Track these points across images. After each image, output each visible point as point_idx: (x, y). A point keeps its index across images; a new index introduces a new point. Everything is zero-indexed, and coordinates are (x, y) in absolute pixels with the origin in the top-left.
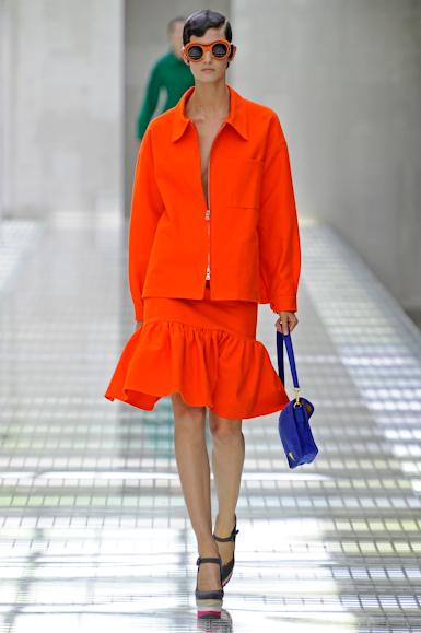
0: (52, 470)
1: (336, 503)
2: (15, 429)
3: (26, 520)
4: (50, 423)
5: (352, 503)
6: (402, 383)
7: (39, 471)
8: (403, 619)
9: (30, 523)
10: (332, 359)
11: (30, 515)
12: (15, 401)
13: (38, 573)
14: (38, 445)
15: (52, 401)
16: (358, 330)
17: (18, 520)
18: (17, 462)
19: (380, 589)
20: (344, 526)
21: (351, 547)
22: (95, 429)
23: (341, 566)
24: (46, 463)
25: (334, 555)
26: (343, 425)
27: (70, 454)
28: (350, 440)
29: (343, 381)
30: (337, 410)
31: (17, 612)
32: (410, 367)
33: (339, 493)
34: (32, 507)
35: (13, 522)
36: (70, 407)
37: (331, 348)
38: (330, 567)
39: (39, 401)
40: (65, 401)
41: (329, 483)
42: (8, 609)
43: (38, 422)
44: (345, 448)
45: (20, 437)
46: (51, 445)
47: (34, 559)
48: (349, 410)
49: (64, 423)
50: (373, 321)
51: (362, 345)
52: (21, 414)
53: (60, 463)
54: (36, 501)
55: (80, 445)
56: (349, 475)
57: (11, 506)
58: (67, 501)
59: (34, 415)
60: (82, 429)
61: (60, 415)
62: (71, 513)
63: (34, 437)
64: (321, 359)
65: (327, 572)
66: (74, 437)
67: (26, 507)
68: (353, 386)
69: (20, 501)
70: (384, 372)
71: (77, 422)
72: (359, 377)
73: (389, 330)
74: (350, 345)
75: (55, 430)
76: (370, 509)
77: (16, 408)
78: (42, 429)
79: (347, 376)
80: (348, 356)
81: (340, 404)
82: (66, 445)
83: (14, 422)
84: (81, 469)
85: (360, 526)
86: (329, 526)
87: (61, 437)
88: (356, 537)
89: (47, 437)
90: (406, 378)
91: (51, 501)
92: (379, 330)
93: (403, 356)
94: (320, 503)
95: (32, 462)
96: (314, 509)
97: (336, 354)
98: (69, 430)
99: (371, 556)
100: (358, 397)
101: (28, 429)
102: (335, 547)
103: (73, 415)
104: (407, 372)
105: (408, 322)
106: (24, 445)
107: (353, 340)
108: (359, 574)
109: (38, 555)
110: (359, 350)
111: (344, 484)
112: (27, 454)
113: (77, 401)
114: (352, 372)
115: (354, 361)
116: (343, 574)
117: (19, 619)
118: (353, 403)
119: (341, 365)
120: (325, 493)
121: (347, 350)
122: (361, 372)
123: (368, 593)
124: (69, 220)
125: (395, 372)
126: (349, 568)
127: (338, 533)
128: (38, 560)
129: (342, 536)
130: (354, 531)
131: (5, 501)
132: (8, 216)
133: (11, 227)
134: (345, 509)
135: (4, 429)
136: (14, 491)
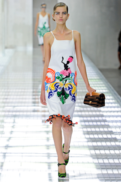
0: (17, 106)
1: (83, 113)
2: (9, 97)
3: (12, 118)
4: (17, 95)
5: (87, 113)
6: (98, 85)
7: (14, 107)
8: (99, 140)
9: (13, 118)
12: (9, 90)
13: (13, 130)
14: (14, 101)
15: (17, 90)
17: (10, 118)
18: (10, 105)
19: (94, 133)
20: (85, 119)
21: (87, 124)
22: (27, 97)
23: (84, 128)
24: (16, 105)
25: (82, 126)
27: (22, 102)
32: (100, 82)
33: (84, 111)
36: (21, 92)
38: (82, 128)
39: (14, 90)
40: (20, 90)
41: (82, 109)
42: (8, 138)
43: (14, 95)
45: (10, 99)
46: (18, 100)
49: (20, 95)
50: (91, 71)
52: (10, 94)
53: (19, 105)
54: (14, 113)
55: (24, 101)
57: (8, 115)
58: (21, 113)
59: (13, 94)
60: (24, 97)
61: (19, 94)
62: (22, 116)
63: (13, 99)
65: (81, 129)
66: (23, 99)
67: (12, 115)
69: (11, 113)
70: (94, 83)
71: (23, 95)
73: (95, 73)
75: (18, 97)
76: (91, 115)
77: (9, 92)
78: (15, 97)
82: (21, 100)
83: (8, 95)
84: (24, 106)
85: (89, 119)
86: (82, 119)
87: (20, 99)
88: (88, 121)
89: (16, 99)
90: (99, 84)
91: (18, 113)
92: (93, 74)
93: (98, 79)
94: (80, 113)
95: (13, 105)
96: (78, 115)
98: (21, 97)
99: (92, 125)
101: (12, 97)
103: (22, 93)
104: (99, 83)
105: (99, 72)
106: (11, 101)
108: (89, 130)
109: (14, 126)
112: (12, 103)
113: (23, 90)
116: (85, 130)
117: (10, 140)
120: (81, 111)
123: (91, 134)
124: (20, 49)
125: (96, 83)
126: (87, 128)
127: (84, 120)
128: (14, 127)
129: (85, 121)
130: (87, 120)
131: (7, 113)
132: (6, 48)
133: (7, 51)
134: (85, 115)
135: (6, 97)
136: (9, 111)
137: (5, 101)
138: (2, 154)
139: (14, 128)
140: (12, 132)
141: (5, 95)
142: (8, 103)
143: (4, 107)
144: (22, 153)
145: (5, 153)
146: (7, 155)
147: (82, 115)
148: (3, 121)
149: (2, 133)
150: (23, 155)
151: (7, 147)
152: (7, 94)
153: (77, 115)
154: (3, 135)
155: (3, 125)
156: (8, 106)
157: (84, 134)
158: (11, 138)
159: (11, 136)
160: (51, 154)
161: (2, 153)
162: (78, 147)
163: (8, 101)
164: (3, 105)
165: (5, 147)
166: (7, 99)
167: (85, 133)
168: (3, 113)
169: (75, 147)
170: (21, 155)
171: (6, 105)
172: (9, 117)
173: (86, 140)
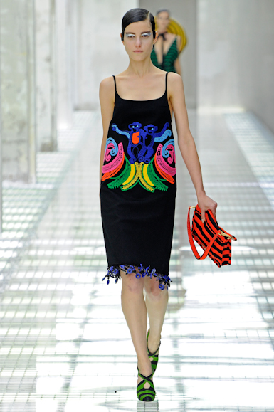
1: (258, 262)
2: (83, 224)
3: (91, 273)
5: (267, 262)
7: (96, 247)
10: (254, 184)
11: (92, 270)
13: (94, 301)
16: (268, 168)
17: (86, 273)
18: (85, 242)
20: (263, 275)
21: (267, 286)
23: (261, 296)
25: (256, 291)
26: (261, 220)
28: (265, 228)
29: (260, 196)
30: (258, 212)
31: (85, 323)
33: (260, 257)
34: (93, 266)
35: (84, 274)
37: (254, 178)
38: (256, 297)
41: (255, 252)
42: (82, 321)
44: (263, 233)
45: (86, 228)
47: (93, 294)
48: (264, 212)
51: (271, 176)
52: (86, 216)
54: (96, 263)
56: (265, 247)
57: (82, 266)
64: (248, 184)
65: (254, 300)
67: (90, 266)
68: (266, 199)
69: (87, 263)
72: (270, 194)
74: (264, 177)
77: (83, 213)
79: (263, 193)
80: (263, 182)
81: (260, 208)
83: (82, 220)
86: (254, 275)
88: (270, 281)
94: (250, 262)
95: (93, 242)
96: (247, 266)
97: (256, 181)
100: (269, 205)
101: (90, 224)
102: (258, 286)
106: (88, 232)
107: (266, 174)
109: (95, 292)
110: (269, 179)
111: (263, 252)
112: (90, 237)
114: (266, 191)
115: (266, 185)
116: (262, 301)
117: (86, 326)
118: (266, 208)
119: (259, 187)
120: (252, 257)
121: (263, 179)
122: (271, 191)
126: (266, 297)
127: (260, 278)
128: (96, 294)
129: (262, 281)
130: (268, 278)
131: (79, 263)
132: (77, 109)
133: (78, 115)
134: (263, 265)
135: (77, 224)
136: (83, 258)
137: (73, 233)
138: (68, 359)
139: (96, 297)
140: (90, 307)
141: (75, 220)
142: (82, 238)
143: (72, 247)
144: (115, 356)
145: (75, 356)
146: (79, 359)
147: (255, 265)
148: (69, 281)
149: (69, 308)
150: (118, 359)
151: (79, 341)
152: (79, 217)
153: (243, 266)
154: (70, 315)
155: (71, 291)
156: (80, 246)
157: (261, 311)
158: (89, 321)
159: (89, 315)
160: (183, 358)
161: (67, 355)
162: (246, 342)
163: (81, 233)
164: (69, 242)
165: (75, 341)
166: (78, 228)
167: (263, 308)
168: (70, 263)
169: (239, 343)
170: (112, 359)
171: (77, 242)
172: (84, 270)
173: (266, 325)
